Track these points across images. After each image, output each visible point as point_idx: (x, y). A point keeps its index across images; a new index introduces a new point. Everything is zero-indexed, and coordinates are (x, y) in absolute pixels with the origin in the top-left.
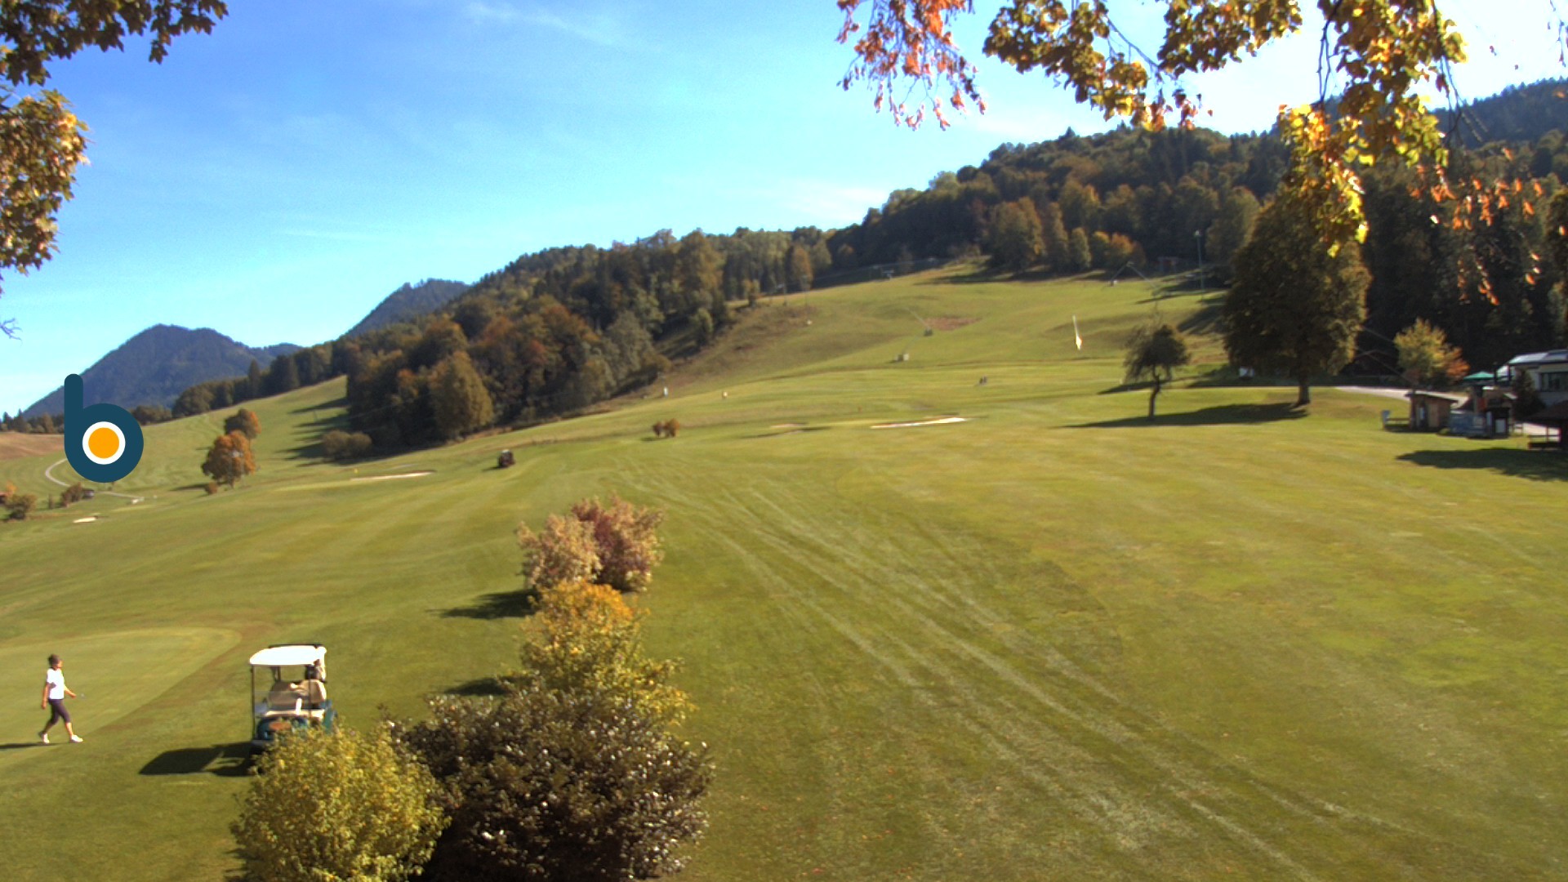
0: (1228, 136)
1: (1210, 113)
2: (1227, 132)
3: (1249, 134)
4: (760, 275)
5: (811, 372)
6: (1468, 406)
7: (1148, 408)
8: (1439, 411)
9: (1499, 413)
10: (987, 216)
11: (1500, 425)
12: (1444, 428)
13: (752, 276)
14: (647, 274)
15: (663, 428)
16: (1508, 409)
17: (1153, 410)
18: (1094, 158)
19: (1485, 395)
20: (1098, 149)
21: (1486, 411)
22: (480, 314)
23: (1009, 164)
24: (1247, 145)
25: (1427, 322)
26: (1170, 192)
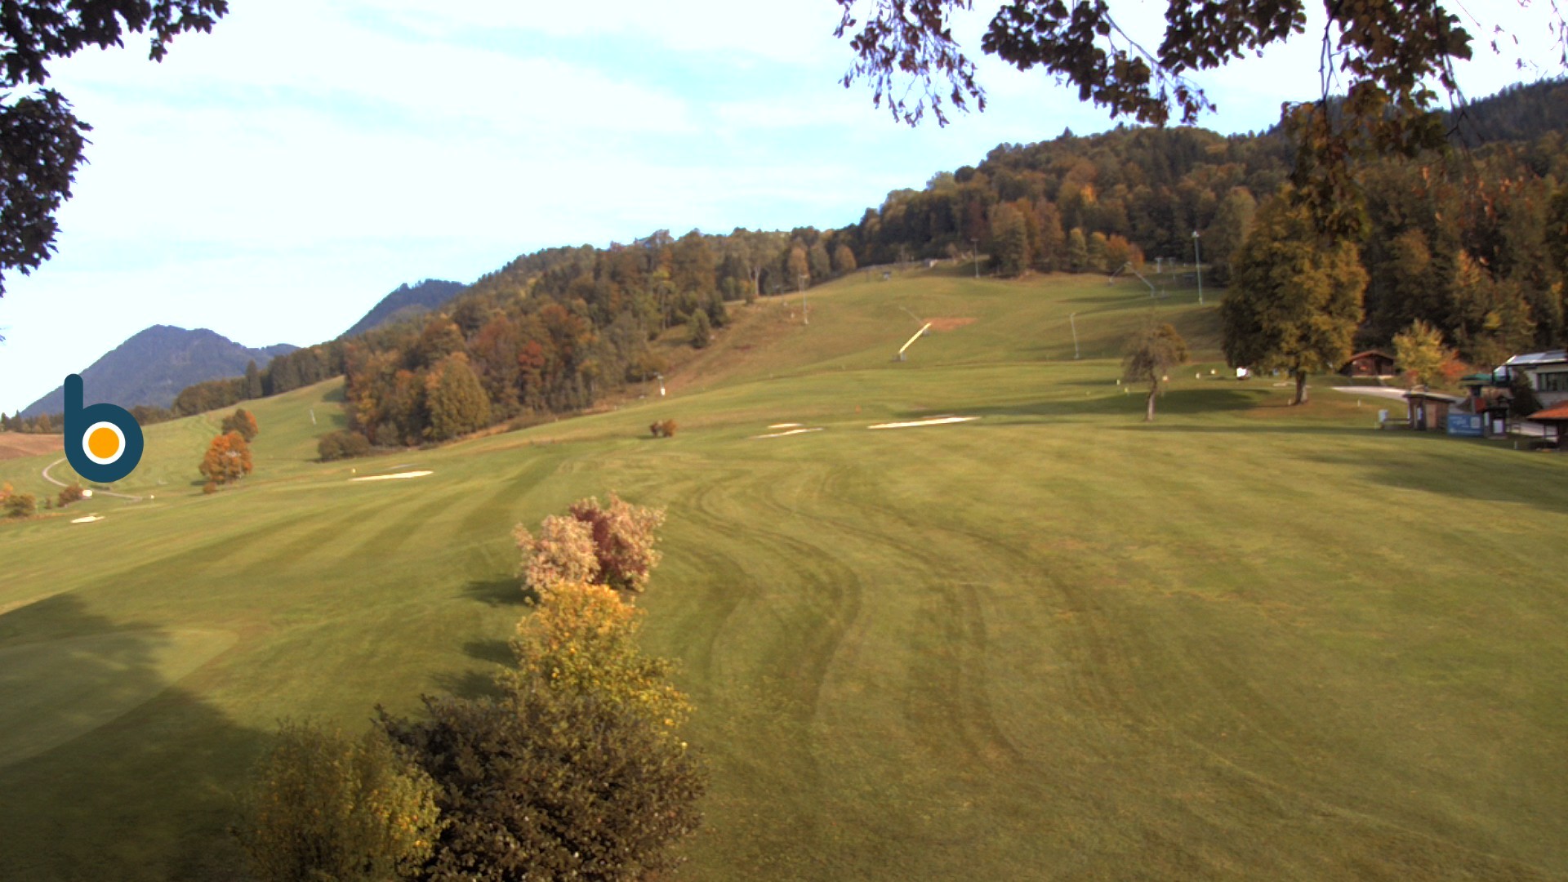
0: (1226, 136)
2: (1226, 133)
3: (1247, 134)
4: (757, 275)
5: (808, 372)
6: (1466, 406)
7: (1145, 409)
8: (1437, 411)
9: (1497, 413)
10: (985, 216)
11: (1498, 425)
12: (1442, 428)
13: (750, 276)
14: (645, 275)
15: (660, 428)
16: (1505, 409)
17: (1150, 410)
18: (1092, 158)
19: (1482, 395)
20: (1096, 150)
21: (1483, 411)
22: (478, 315)
23: (1007, 164)
24: (1244, 146)
25: (1425, 322)
26: (1167, 193)
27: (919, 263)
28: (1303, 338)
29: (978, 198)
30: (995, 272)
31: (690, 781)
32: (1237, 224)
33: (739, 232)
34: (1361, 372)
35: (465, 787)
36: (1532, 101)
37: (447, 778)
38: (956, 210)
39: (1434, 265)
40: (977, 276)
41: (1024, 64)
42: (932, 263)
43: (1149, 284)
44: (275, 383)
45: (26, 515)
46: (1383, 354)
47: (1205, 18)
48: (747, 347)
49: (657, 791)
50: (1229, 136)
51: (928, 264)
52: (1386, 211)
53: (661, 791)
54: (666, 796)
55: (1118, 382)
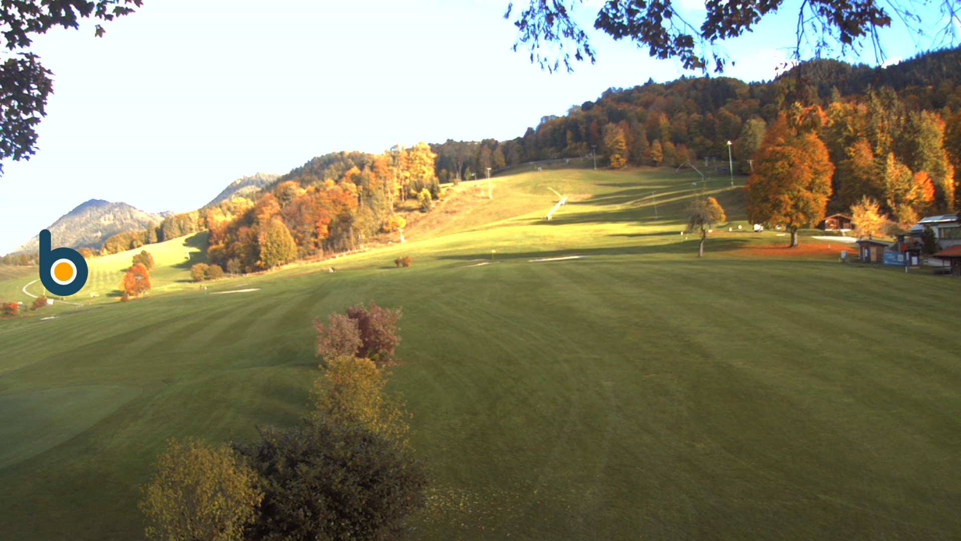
0: (748, 83)
1: (733, 63)
2: (747, 80)
3: (761, 82)
4: (460, 168)
5: (492, 227)
6: (895, 248)
7: (698, 250)
8: (877, 252)
9: (914, 252)
10: (600, 132)
11: (915, 260)
12: (880, 262)
13: (456, 169)
14: (391, 168)
15: (401, 261)
16: (919, 250)
17: (701, 250)
18: (665, 97)
19: (905, 242)
20: (668, 91)
21: (906, 251)
22: (289, 192)
23: (613, 100)
24: (759, 89)
25: (869, 198)
26: (712, 117)
27: (560, 160)
28: (795, 206)
29: (595, 120)
30: (606, 166)
31: (419, 478)
32: (754, 136)
33: (450, 142)
34: (830, 227)
35: (282, 481)
36: (935, 61)
37: (271, 477)
38: (582, 128)
39: (874, 161)
40: (595, 168)
41: (618, 36)
42: (568, 160)
43: (701, 174)
44: (165, 234)
45: (12, 315)
46: (843, 216)
47: (729, 8)
48: (454, 212)
49: (399, 484)
50: (750, 83)
51: (565, 162)
52: (846, 129)
53: (401, 484)
54: (405, 487)
55: (682, 233)
